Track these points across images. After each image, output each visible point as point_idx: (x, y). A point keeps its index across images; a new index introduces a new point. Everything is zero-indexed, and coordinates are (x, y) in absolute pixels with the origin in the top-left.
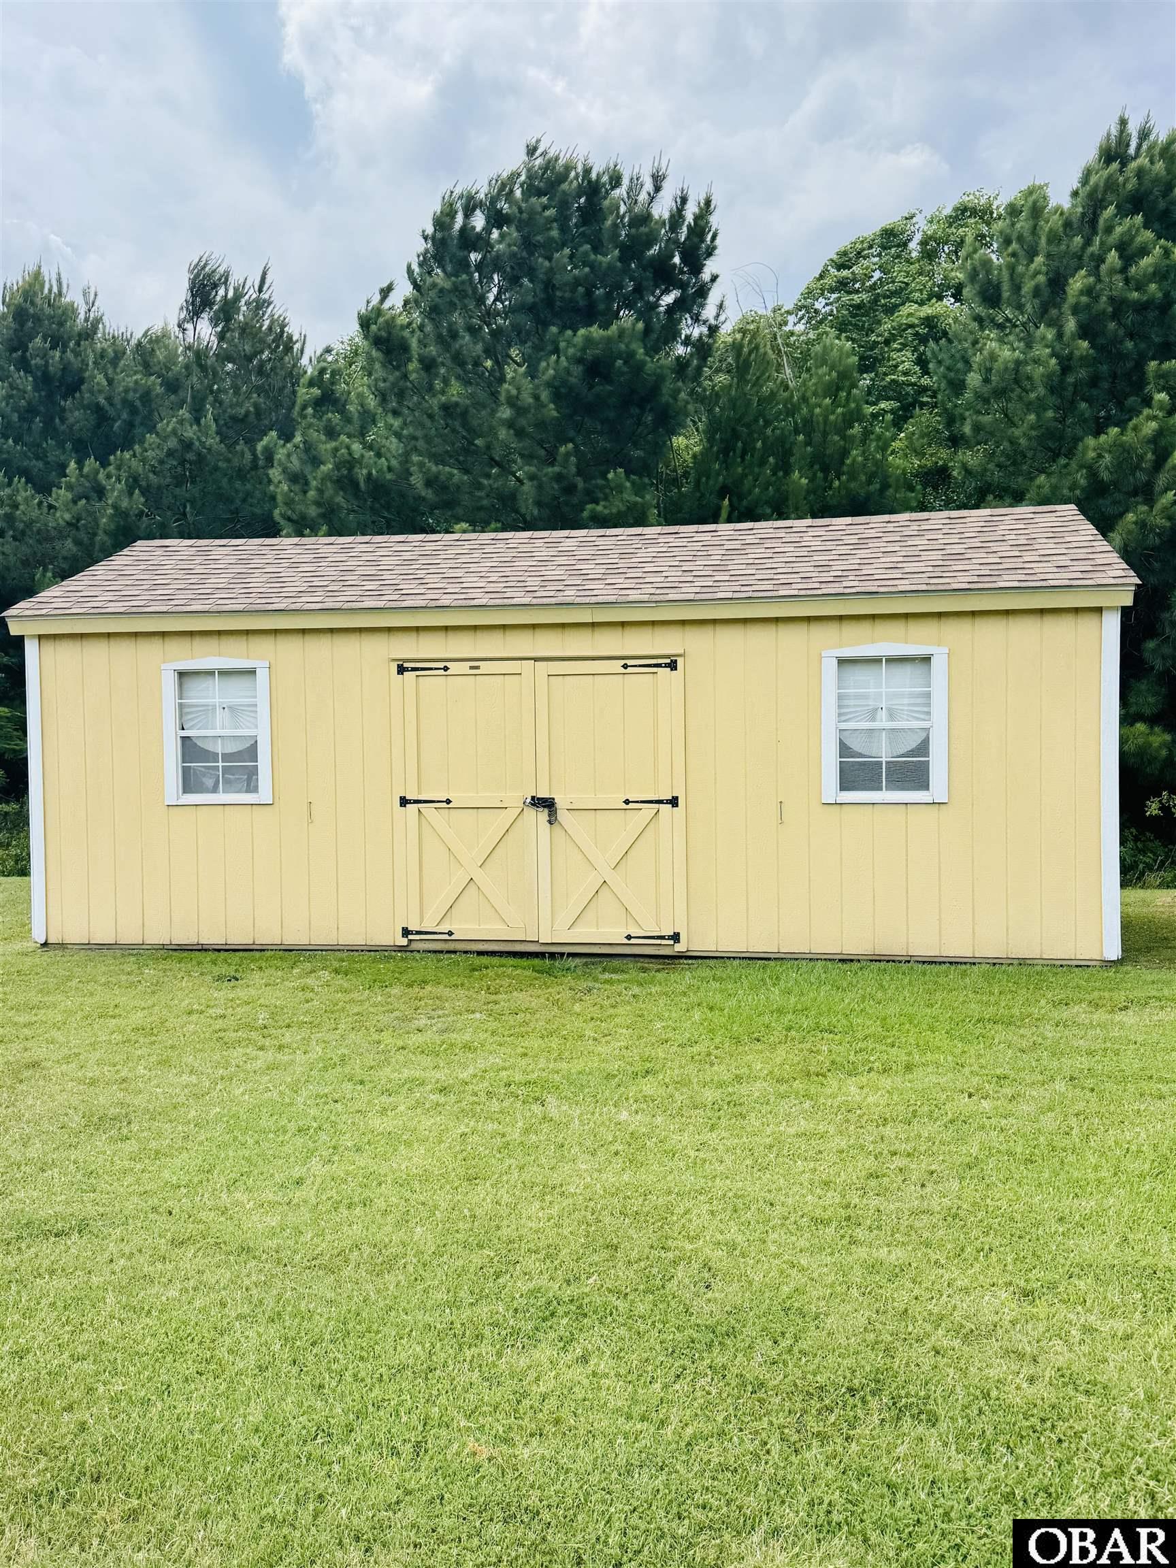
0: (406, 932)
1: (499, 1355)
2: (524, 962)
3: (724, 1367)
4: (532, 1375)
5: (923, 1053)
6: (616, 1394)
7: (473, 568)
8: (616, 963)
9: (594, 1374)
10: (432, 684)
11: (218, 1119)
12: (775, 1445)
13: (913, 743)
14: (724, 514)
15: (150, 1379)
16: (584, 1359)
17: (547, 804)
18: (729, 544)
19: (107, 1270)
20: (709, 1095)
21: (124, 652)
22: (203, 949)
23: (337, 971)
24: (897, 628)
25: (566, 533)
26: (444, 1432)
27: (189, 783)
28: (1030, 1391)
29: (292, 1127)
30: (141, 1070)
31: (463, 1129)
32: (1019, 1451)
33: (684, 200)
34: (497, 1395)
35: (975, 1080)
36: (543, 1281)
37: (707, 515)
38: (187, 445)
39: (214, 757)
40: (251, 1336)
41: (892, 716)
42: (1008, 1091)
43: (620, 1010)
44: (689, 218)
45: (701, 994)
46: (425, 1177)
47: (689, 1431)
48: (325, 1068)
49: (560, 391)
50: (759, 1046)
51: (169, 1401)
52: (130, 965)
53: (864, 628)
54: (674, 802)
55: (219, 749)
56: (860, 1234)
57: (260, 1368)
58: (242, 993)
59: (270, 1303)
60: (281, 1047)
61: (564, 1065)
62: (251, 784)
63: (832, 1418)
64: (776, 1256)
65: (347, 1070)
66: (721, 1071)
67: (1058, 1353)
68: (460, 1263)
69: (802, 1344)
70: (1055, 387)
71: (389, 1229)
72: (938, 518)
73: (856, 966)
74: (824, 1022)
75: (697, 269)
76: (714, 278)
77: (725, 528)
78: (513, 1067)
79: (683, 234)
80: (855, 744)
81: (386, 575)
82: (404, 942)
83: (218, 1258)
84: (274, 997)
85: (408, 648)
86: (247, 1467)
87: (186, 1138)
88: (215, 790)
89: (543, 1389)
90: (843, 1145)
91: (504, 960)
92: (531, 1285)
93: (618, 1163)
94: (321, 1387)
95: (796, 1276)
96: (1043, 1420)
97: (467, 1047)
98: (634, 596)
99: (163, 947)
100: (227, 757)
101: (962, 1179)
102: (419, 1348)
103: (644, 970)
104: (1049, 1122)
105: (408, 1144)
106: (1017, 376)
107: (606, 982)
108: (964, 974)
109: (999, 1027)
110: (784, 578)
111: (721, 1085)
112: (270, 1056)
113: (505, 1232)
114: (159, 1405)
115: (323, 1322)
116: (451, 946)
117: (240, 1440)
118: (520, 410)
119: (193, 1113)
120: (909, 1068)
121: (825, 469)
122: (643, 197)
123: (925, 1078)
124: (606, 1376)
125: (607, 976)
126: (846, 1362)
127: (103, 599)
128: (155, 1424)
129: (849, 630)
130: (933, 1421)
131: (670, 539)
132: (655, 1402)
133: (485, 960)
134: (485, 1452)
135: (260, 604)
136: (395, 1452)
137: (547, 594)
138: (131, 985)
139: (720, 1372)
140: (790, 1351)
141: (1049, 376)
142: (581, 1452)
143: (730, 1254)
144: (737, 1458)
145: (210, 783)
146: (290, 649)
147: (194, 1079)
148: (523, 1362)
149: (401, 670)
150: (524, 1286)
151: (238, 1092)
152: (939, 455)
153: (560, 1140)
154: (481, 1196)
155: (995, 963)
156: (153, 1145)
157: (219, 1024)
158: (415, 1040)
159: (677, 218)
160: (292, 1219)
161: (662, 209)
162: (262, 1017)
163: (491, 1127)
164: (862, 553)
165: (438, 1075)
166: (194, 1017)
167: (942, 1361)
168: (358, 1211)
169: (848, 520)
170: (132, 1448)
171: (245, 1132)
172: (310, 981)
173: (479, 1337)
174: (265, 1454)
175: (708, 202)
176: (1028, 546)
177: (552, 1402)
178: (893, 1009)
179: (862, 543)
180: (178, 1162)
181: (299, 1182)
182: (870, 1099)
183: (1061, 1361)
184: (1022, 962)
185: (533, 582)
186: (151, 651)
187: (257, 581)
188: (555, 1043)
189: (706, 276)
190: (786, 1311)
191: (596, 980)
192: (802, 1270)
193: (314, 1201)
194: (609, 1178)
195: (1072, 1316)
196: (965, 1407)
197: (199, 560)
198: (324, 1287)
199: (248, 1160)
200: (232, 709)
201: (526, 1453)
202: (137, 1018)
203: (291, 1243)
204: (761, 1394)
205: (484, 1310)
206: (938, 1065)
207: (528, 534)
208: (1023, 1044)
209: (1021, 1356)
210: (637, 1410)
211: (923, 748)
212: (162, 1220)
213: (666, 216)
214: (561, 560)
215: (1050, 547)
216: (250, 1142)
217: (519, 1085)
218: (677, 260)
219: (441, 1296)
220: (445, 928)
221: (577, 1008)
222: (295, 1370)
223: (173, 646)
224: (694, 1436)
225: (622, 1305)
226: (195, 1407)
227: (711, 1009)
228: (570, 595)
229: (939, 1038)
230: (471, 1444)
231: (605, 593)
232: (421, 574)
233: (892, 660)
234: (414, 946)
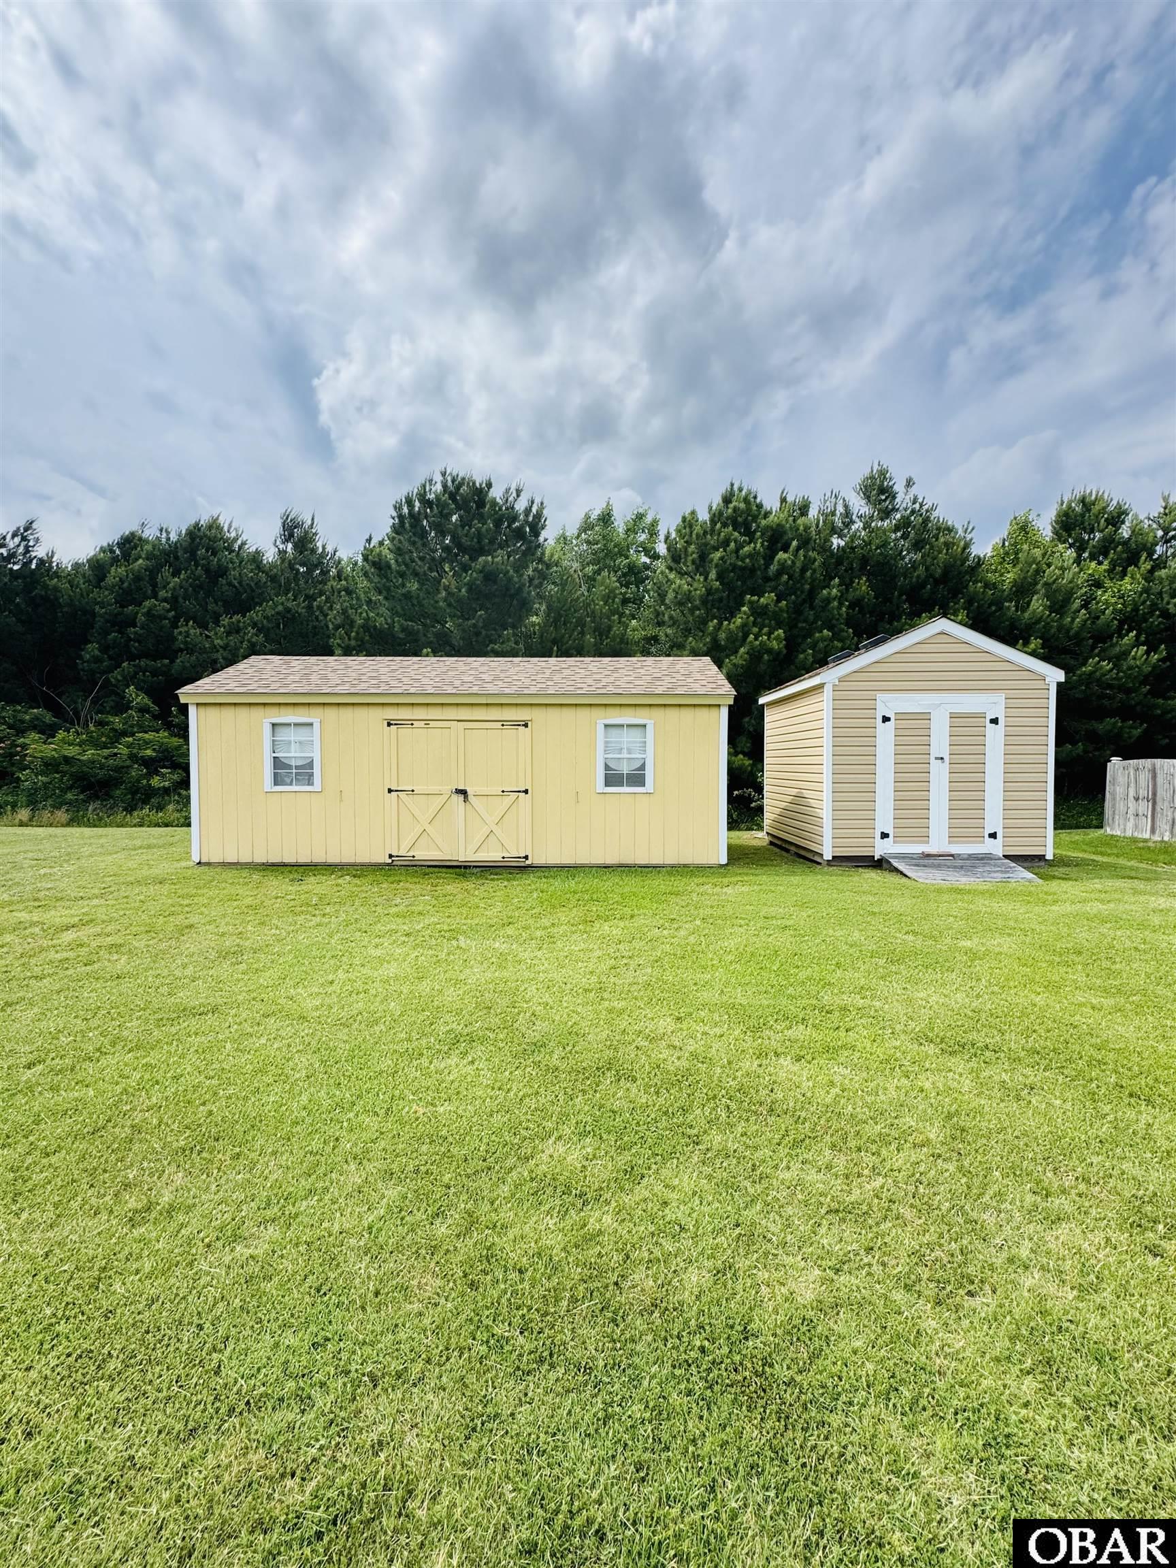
0: (391, 856)
1: (431, 1063)
2: (451, 870)
3: (539, 1062)
4: (446, 1071)
5: (639, 910)
6: (487, 1078)
7: (428, 674)
8: (498, 870)
9: (477, 1069)
10: (405, 732)
11: (290, 952)
12: (561, 1097)
13: (638, 765)
14: (554, 654)
15: (248, 1086)
16: (472, 1062)
17: (463, 792)
18: (554, 668)
19: (227, 1031)
20: (538, 933)
21: (243, 713)
22: (285, 865)
23: (355, 876)
24: (630, 711)
25: (474, 659)
26: (401, 1102)
27: (277, 781)
28: (677, 1063)
29: (329, 955)
30: (250, 928)
31: (416, 954)
32: (672, 1091)
33: (533, 502)
34: (430, 1082)
35: (661, 921)
36: (454, 1026)
37: (547, 654)
38: (288, 610)
39: (290, 767)
40: (303, 1061)
41: (629, 752)
42: (676, 926)
43: (498, 894)
44: (534, 510)
45: (538, 885)
46: (396, 978)
47: (521, 1093)
48: (347, 925)
49: (471, 587)
50: (564, 909)
51: (257, 1096)
52: (245, 873)
53: (617, 711)
54: (526, 792)
55: (293, 763)
56: (606, 995)
57: (308, 1077)
58: (303, 887)
59: (314, 1043)
60: (324, 915)
61: (469, 921)
62: (309, 780)
63: (589, 1082)
64: (567, 1007)
65: (358, 926)
66: (545, 922)
67: (691, 1046)
68: (413, 1019)
69: (577, 1048)
70: (704, 601)
71: (377, 1004)
72: (650, 660)
73: (611, 869)
74: (595, 897)
75: (537, 535)
76: (546, 540)
77: (553, 660)
78: (443, 923)
79: (531, 519)
80: (612, 765)
81: (383, 677)
82: (390, 861)
83: (287, 1022)
84: (319, 889)
85: (392, 714)
86: (298, 1127)
87: (272, 962)
88: (291, 784)
89: (452, 1078)
90: (600, 954)
91: (440, 870)
92: (448, 1028)
93: (493, 968)
94: (339, 1084)
95: (576, 1018)
96: (683, 1076)
97: (420, 913)
98: (507, 691)
99: (263, 864)
100: (297, 767)
101: (653, 967)
102: (390, 1062)
103: (510, 873)
104: (692, 939)
105: (389, 962)
106: (688, 597)
107: (492, 880)
108: (659, 872)
109: (673, 896)
110: (579, 686)
111: (545, 928)
112: (318, 919)
113: (436, 1003)
114: (253, 1099)
115: (342, 1051)
116: (413, 863)
117: (296, 1113)
118: (450, 594)
119: (277, 949)
120: (632, 917)
121: (601, 635)
122: (511, 499)
123: (639, 921)
124: (483, 1070)
125: (492, 877)
126: (597, 1056)
127: (232, 686)
128: (250, 1109)
129: (610, 711)
130: (634, 1080)
131: (525, 664)
132: (506, 1080)
133: (431, 870)
134: (421, 1111)
135: (315, 690)
136: (376, 1114)
137: (464, 689)
138: (246, 884)
139: (537, 1064)
140: (570, 1053)
141: (701, 596)
142: (469, 1107)
143: (545, 1008)
144: (543, 1104)
145: (288, 780)
146: (331, 713)
147: (278, 932)
148: (442, 1066)
149: (389, 724)
150: (444, 1029)
151: (301, 938)
152: (651, 631)
153: (465, 958)
154: (425, 987)
155: (673, 866)
156: (255, 966)
157: (292, 903)
158: (393, 910)
159: (528, 511)
160: (328, 1001)
161: (520, 506)
162: (315, 900)
163: (430, 952)
164: (615, 675)
165: (405, 927)
166: (279, 900)
167: (640, 1053)
168: (361, 996)
169: (610, 659)
170: (237, 1122)
171: (303, 959)
172: (340, 881)
173: (421, 1055)
174: (308, 1120)
175: (542, 503)
176: (688, 675)
177: (456, 1084)
178: (627, 889)
179: (616, 670)
180: (267, 974)
181: (332, 982)
182: (614, 932)
183: (692, 1049)
184: (685, 866)
185: (457, 683)
186: (257, 713)
187: (314, 678)
188: (464, 911)
189: (541, 539)
190: (570, 1034)
191: (487, 879)
192: (578, 1014)
193: (339, 991)
194: (489, 975)
195: (698, 1028)
196: (649, 1073)
197: (284, 667)
198: (343, 1034)
199: (305, 972)
200: (300, 743)
201: (441, 1110)
202: (248, 901)
203: (326, 1013)
204: (556, 1074)
205: (424, 1042)
206: (645, 915)
207: (456, 658)
208: (684, 904)
209: (675, 1047)
210: (498, 1084)
211: (643, 767)
212: (258, 1005)
213: (523, 509)
214: (472, 672)
215: (698, 676)
216: (307, 963)
217: (446, 931)
218: (528, 530)
219: (403, 1035)
220: (411, 854)
221: (476, 893)
222: (326, 1077)
223: (269, 710)
224: (524, 1096)
225: (492, 1036)
226: (272, 1099)
227: (542, 892)
228: (475, 689)
229: (646, 902)
230: (415, 1107)
231: (492, 689)
232: (400, 677)
233: (629, 726)
234: (395, 863)
